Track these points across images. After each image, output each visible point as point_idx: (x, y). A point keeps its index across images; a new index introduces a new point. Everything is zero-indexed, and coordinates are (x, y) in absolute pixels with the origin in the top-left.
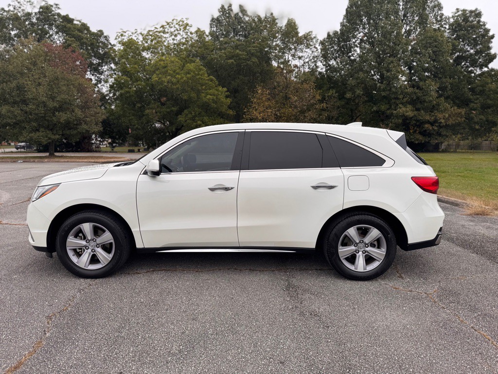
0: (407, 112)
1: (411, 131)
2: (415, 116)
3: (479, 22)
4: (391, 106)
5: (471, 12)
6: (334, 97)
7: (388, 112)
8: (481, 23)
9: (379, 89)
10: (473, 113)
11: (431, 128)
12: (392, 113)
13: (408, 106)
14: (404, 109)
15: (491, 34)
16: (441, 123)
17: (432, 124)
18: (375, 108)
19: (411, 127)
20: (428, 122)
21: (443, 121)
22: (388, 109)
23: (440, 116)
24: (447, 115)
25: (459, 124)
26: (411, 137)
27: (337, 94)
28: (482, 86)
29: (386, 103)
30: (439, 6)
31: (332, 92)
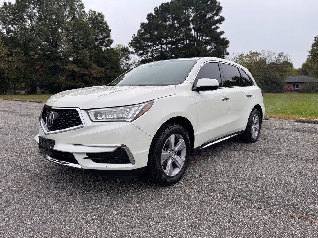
0: (74, 68)
1: (77, 80)
2: (79, 71)
3: (103, 20)
4: (63, 64)
5: (99, 14)
6: (20, 53)
7: (62, 67)
8: (104, 22)
9: (54, 51)
10: (107, 71)
11: (89, 79)
12: (64, 68)
13: (74, 64)
14: (73, 66)
15: (110, 28)
16: (94, 76)
17: (89, 76)
18: (52, 64)
19: (76, 78)
20: (87, 75)
21: (95, 75)
22: (62, 65)
23: (93, 72)
24: (96, 72)
25: (101, 77)
26: (77, 84)
27: (23, 51)
28: (110, 57)
29: (59, 61)
30: (82, 6)
31: (17, 49)
